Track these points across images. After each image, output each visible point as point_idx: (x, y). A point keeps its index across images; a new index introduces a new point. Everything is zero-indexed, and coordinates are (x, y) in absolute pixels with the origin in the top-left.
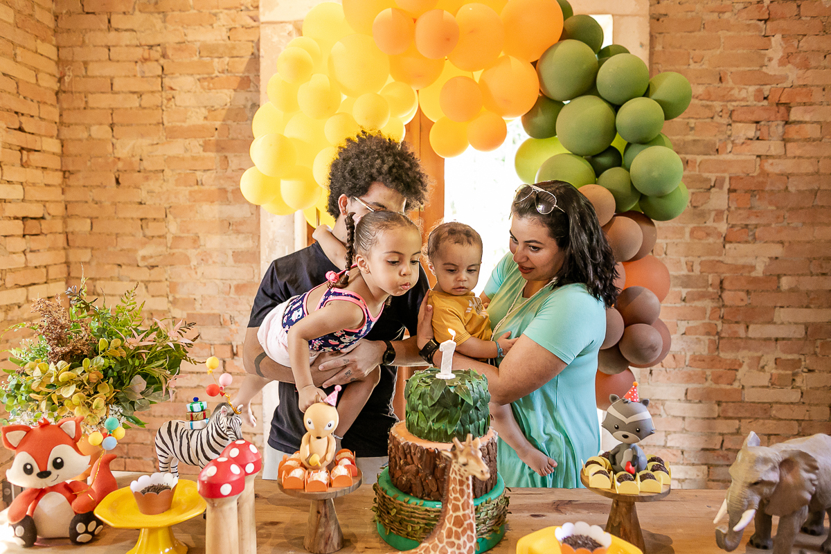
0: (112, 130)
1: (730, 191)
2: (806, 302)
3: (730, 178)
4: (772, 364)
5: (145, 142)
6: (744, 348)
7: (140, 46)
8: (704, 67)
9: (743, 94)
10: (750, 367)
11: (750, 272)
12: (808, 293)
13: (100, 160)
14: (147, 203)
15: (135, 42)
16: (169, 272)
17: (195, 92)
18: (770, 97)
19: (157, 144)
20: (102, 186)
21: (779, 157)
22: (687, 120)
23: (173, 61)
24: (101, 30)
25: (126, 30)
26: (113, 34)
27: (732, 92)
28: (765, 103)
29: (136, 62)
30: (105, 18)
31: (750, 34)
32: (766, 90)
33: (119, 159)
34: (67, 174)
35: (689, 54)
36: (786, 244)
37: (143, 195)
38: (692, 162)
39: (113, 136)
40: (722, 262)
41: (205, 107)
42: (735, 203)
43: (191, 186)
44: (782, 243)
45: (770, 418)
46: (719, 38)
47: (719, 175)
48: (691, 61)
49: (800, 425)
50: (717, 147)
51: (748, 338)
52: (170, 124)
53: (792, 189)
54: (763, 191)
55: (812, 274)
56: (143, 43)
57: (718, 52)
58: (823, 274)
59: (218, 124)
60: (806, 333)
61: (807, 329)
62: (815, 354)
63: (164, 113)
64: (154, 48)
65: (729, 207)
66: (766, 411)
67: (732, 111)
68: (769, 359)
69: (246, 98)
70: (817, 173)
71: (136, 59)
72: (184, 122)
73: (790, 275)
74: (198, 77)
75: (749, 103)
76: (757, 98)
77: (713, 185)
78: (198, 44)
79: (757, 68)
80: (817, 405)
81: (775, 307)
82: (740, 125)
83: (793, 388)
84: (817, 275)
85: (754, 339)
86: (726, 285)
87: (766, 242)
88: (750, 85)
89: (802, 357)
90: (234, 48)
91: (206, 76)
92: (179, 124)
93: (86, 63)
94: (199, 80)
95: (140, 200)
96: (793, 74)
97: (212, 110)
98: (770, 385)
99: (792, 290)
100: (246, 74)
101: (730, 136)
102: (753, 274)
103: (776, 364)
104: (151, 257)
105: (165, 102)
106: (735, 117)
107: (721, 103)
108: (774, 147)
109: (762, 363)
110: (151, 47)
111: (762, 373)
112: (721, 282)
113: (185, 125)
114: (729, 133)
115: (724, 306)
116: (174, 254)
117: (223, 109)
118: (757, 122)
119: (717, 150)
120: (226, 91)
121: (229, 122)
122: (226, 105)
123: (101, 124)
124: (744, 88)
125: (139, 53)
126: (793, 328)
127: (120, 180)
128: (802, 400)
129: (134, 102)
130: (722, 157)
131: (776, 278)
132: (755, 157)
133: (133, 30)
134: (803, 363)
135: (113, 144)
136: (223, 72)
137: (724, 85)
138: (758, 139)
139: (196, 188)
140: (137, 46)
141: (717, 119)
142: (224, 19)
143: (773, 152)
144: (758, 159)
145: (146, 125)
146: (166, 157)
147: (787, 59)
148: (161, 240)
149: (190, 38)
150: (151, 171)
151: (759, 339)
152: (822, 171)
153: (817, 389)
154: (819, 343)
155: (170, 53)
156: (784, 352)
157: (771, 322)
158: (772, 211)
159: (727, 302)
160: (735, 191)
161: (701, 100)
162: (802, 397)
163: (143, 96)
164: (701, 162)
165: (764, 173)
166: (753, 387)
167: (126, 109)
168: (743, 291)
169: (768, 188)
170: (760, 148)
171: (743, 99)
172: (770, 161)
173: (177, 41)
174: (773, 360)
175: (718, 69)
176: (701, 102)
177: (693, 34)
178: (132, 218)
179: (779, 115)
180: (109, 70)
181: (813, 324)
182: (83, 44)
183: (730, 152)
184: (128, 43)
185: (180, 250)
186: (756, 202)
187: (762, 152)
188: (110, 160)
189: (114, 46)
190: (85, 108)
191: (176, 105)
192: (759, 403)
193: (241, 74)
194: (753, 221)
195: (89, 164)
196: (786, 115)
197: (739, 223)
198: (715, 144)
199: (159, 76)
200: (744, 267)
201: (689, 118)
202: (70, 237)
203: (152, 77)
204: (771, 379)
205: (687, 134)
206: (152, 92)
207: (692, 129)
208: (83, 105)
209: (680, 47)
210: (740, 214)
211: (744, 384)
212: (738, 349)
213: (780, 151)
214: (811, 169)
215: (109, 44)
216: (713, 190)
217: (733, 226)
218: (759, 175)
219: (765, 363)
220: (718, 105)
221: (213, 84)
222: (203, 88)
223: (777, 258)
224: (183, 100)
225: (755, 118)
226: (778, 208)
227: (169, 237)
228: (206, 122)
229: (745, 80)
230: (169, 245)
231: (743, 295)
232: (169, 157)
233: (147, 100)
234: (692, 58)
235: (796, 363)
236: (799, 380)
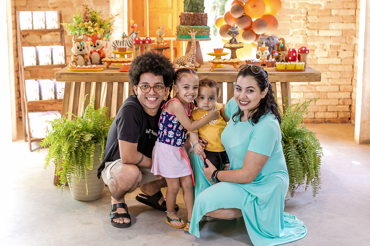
2: (342, 21)
6: (317, 41)
10: (320, 49)
11: (319, 7)
12: (343, 17)
40: (307, 3)
45: (329, 71)
49: (341, 74)
51: (319, 36)
55: (344, 9)
58: (349, 9)
60: (342, 34)
61: (342, 32)
62: (346, 42)
66: (327, 68)
68: (327, 46)
73: (335, 9)
80: (347, 65)
81: (330, 23)
83: (337, 58)
84: (346, 9)
85: (321, 37)
86: (309, 13)
89: (341, 44)
98: (328, 56)
99: (336, 15)
102: (321, 8)
103: (331, 47)
109: (325, 47)
111: (325, 52)
112: (307, 12)
115: (309, 22)
126: (337, 32)
128: (341, 63)
131: (329, 10)
134: (341, 47)
151: (324, 37)
153: (348, 58)
154: (347, 38)
156: (334, 42)
157: (328, 29)
159: (310, 21)
162: (341, 61)
166: (321, 57)
174: (329, 46)
181: (345, 30)
192: (324, 64)
200: (316, 5)
204: (328, 54)
211: (318, 56)
212: (315, 41)
223: (330, 2)
231: (316, 17)
235: (339, 47)
236: (340, 54)
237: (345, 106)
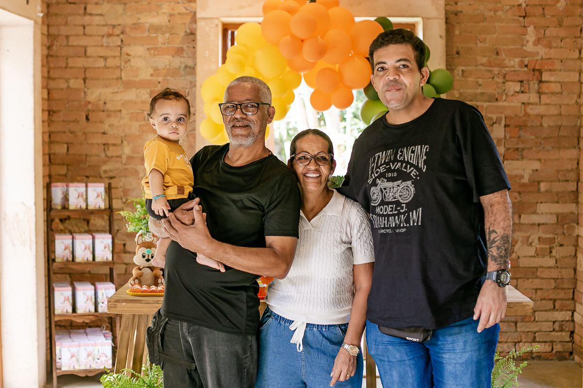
0: (85, 83)
1: (506, 126)
2: (556, 200)
3: (505, 118)
4: (536, 241)
5: (109, 90)
6: (518, 231)
7: (107, 25)
8: (487, 45)
9: (512, 63)
10: (523, 243)
11: (520, 179)
12: (557, 193)
13: (75, 103)
14: (109, 133)
15: (103, 23)
16: (123, 181)
17: (145, 57)
18: (528, 66)
19: (117, 92)
20: (76, 121)
21: (536, 104)
22: (477, 80)
23: (130, 36)
24: (79, 15)
25: (97, 15)
26: (87, 18)
27: (505, 62)
28: (526, 69)
29: (103, 36)
30: (83, 6)
31: (514, 25)
32: (526, 61)
33: (89, 102)
34: (51, 113)
35: (477, 37)
36: (543, 161)
37: (106, 127)
38: (480, 106)
39: (85, 87)
41: (152, 67)
42: (509, 134)
43: (140, 121)
44: (540, 160)
45: (537, 277)
46: (495, 27)
47: (498, 115)
48: (478, 41)
49: (556, 282)
50: (496, 97)
51: (520, 224)
52: (126, 79)
53: (545, 125)
54: (526, 126)
55: (559, 181)
56: (109, 24)
57: (495, 36)
58: (567, 181)
59: (160, 79)
60: (557, 220)
61: (558, 217)
62: (564, 233)
63: (123, 71)
64: (117, 27)
65: (505, 136)
66: (533, 273)
67: (506, 74)
68: (534, 238)
69: (181, 62)
70: (560, 114)
71: (103, 34)
72: (137, 76)
73: (546, 181)
74: (147, 47)
75: (516, 69)
76: (520, 66)
77: (494, 121)
78: (147, 25)
79: (520, 47)
80: (566, 268)
81: (537, 203)
82: (510, 83)
83: (550, 257)
84: (562, 181)
85: (525, 224)
87: (530, 160)
88: (516, 57)
89: (556, 236)
90: (172, 28)
91: (152, 46)
92: (133, 79)
93: (67, 37)
94: (148, 49)
95: (103, 131)
96: (542, 51)
97: (156, 70)
98: (536, 255)
99: (547, 192)
100: (181, 46)
101: (505, 90)
102: (523, 181)
103: (539, 241)
104: (111, 171)
105: (123, 64)
106: (507, 78)
107: (498, 69)
108: (533, 97)
109: (530, 241)
110: (114, 26)
111: (530, 248)
113: (137, 79)
114: (504, 88)
116: (127, 169)
117: (164, 69)
118: (521, 82)
119: (497, 99)
120: (166, 56)
121: (168, 78)
122: (166, 66)
123: (77, 78)
124: (513, 60)
125: (105, 30)
126: (549, 216)
127: (90, 117)
128: (556, 265)
129: (101, 63)
130: (500, 104)
131: (536, 183)
132: (520, 104)
133: (101, 15)
134: (556, 240)
135: (85, 92)
136: (164, 44)
137: (499, 57)
138: (522, 92)
139: (144, 123)
140: (104, 25)
141: (496, 79)
142: (166, 8)
143: (532, 100)
144: (523, 106)
145: (109, 79)
146: (122, 102)
147: (538, 42)
148: (118, 159)
149: (142, 21)
150: (111, 111)
151: (528, 224)
152: (563, 113)
153: (566, 257)
154: (565, 227)
155: (128, 30)
156: (544, 232)
157: (535, 213)
158: (533, 139)
160: (508, 126)
161: (485, 66)
162: (556, 263)
163: (108, 60)
164: (486, 107)
165: (527, 115)
166: (525, 257)
167: (95, 68)
168: (516, 192)
169: (529, 124)
170: (524, 98)
171: (512, 67)
172: (530, 107)
173: (133, 22)
174: (537, 238)
175: (495, 47)
176: (485, 68)
177: (479, 24)
178: (98, 144)
179: (535, 77)
180: (84, 41)
181: (562, 213)
182: (66, 24)
183: (505, 100)
184: (98, 23)
185: (132, 166)
186: (522, 133)
187: (525, 101)
188: (83, 103)
189: (88, 25)
190: (66, 67)
191: (131, 66)
192: (529, 268)
193: (177, 46)
194: (521, 146)
195: (67, 105)
196: (539, 77)
197: (512, 147)
198: (495, 95)
199: (119, 46)
200: (516, 176)
201: (478, 78)
202: (52, 157)
203: (115, 46)
204: (536, 251)
205: (478, 89)
206: (114, 57)
207: (480, 85)
208: (64, 65)
209: (471, 32)
210: (513, 141)
211: (520, 255)
213: (537, 100)
214: (556, 112)
215: (85, 24)
216: (495, 125)
217: (508, 149)
218: (524, 116)
219: (532, 240)
220: (496, 70)
221: (158, 52)
222: (150, 54)
223: (537, 170)
224: (136, 63)
225: (520, 78)
226: (536, 137)
227: (124, 157)
228: (152, 78)
229: (512, 54)
230: (124, 162)
231: (516, 195)
232: (125, 101)
233: (111, 62)
234: (479, 40)
235: (552, 240)
236: (554, 252)
237: (564, 334)
